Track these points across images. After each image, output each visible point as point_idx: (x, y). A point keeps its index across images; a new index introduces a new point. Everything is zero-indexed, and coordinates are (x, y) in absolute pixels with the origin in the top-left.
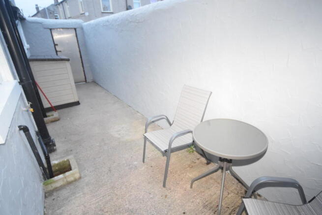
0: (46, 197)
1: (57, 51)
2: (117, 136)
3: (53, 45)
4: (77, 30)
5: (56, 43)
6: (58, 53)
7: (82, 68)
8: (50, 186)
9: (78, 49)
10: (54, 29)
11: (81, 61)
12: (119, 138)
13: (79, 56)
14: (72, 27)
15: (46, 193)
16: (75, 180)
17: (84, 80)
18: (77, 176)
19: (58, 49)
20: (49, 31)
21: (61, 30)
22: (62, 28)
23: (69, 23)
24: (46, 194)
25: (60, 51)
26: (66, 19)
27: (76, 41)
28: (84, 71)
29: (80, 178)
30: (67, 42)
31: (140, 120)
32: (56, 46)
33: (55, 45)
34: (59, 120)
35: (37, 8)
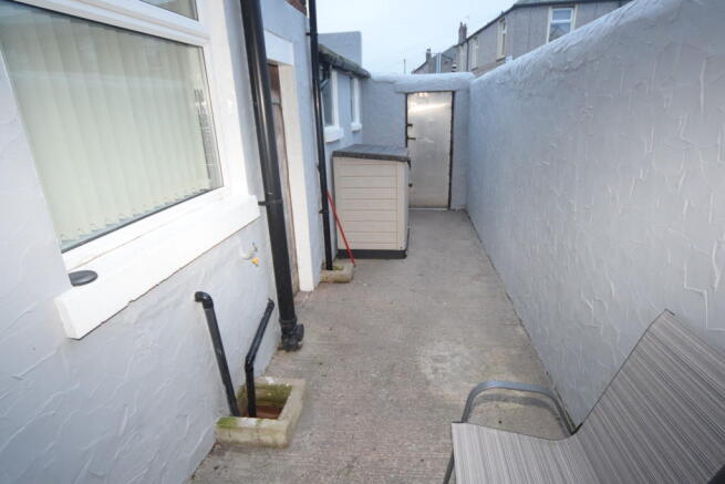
0: (212, 452)
1: (407, 138)
2: (427, 371)
3: (404, 125)
4: (457, 94)
5: (409, 122)
6: (410, 141)
7: (448, 177)
8: (227, 432)
9: (449, 135)
10: (412, 93)
11: (449, 162)
12: (428, 383)
13: (448, 151)
14: (447, 89)
15: (217, 443)
16: (275, 447)
17: (446, 203)
18: (281, 439)
19: (411, 133)
20: (403, 97)
21: (426, 94)
22: (428, 92)
23: (444, 81)
24: (217, 446)
25: (414, 139)
26: (467, 70)
27: (450, 119)
28: (450, 184)
29: (286, 446)
30: (431, 120)
31: (514, 352)
32: (409, 128)
33: (408, 125)
34: (347, 282)
35: (428, 55)
